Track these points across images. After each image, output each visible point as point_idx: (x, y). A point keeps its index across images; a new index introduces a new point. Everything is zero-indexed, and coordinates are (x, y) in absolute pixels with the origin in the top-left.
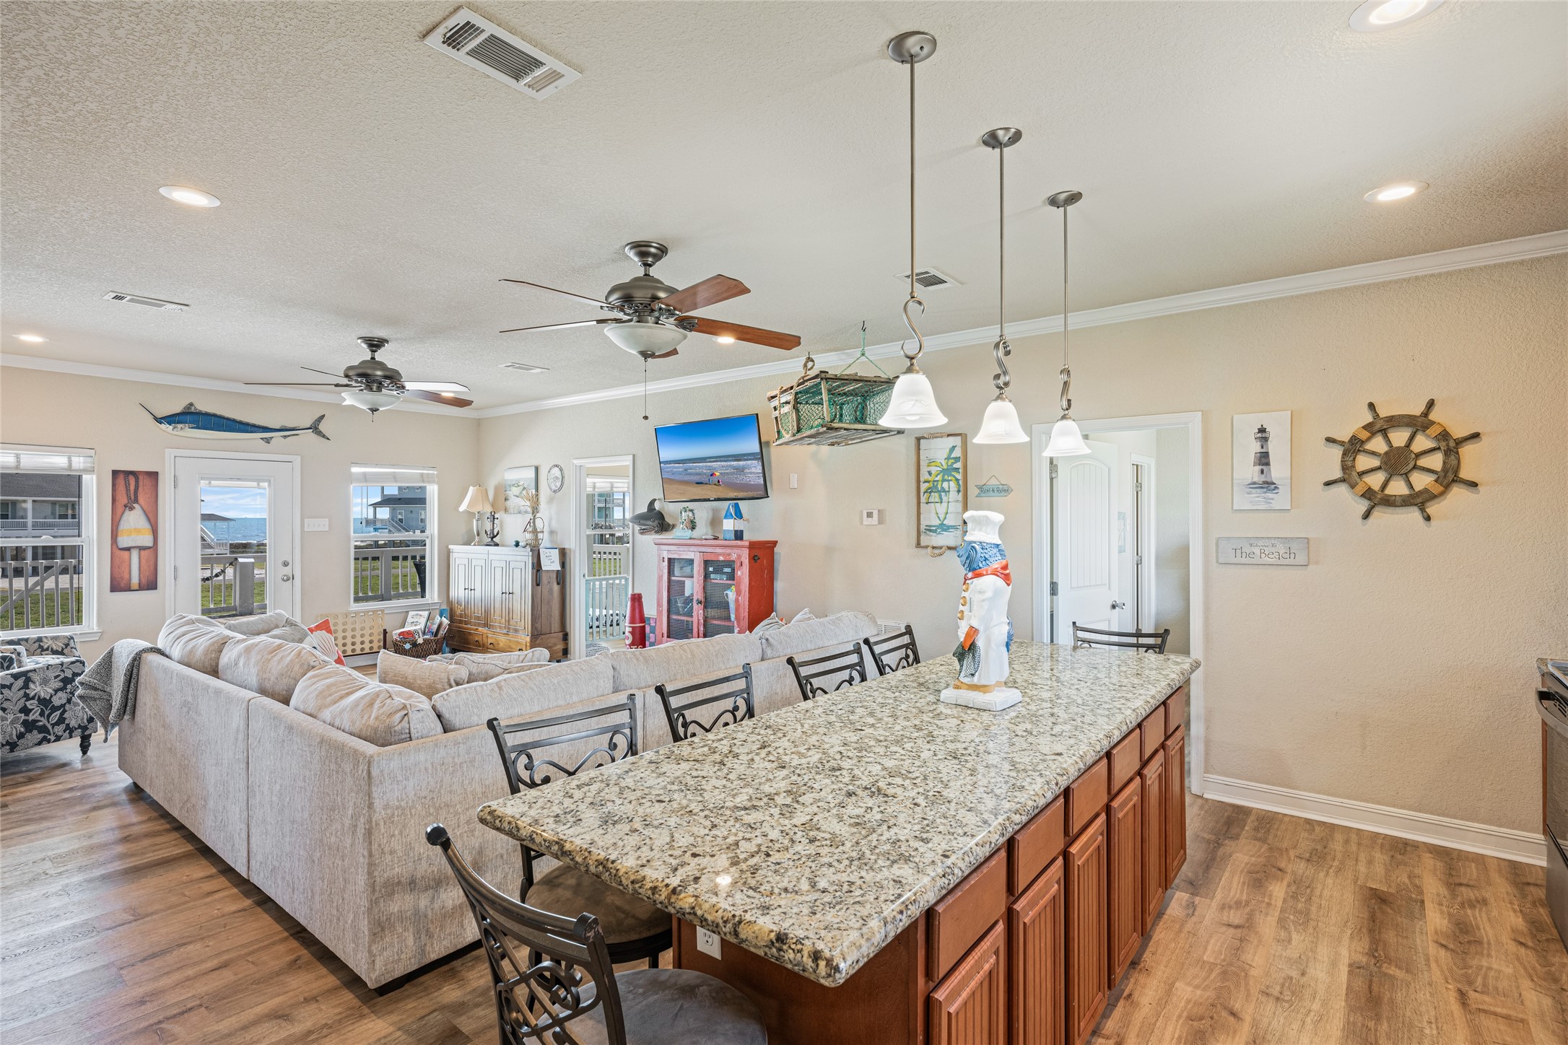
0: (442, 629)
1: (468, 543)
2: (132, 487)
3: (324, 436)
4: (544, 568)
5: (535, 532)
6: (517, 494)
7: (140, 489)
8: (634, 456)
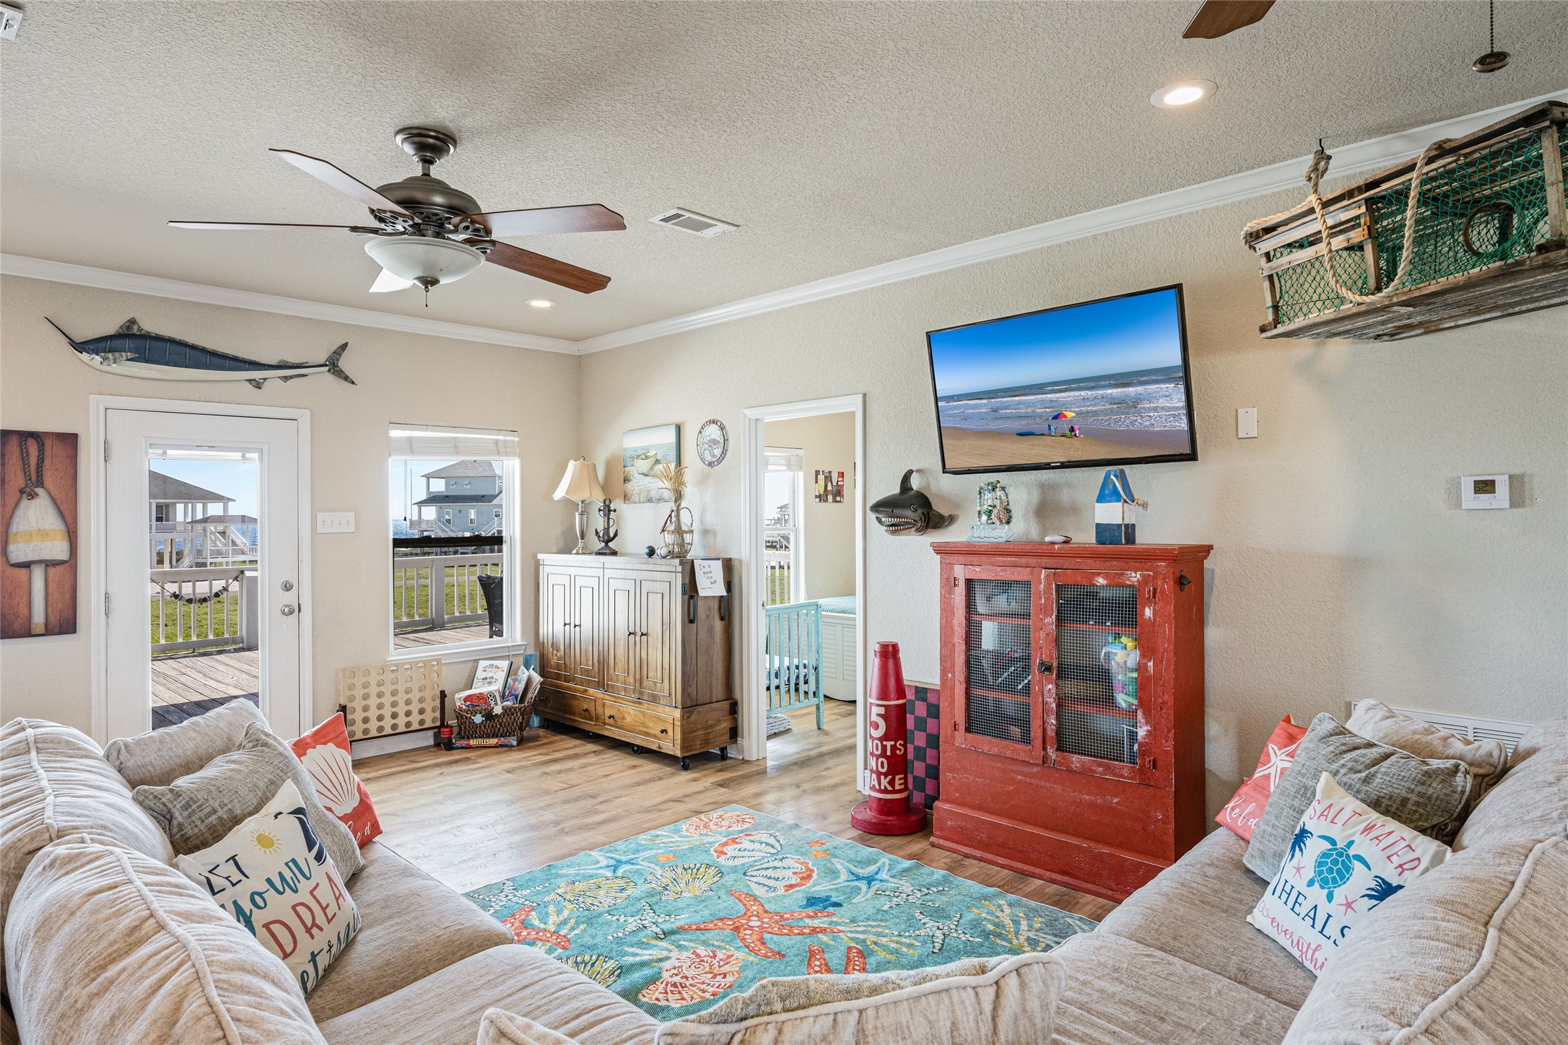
0: (531, 691)
1: (566, 550)
2: (33, 460)
3: (346, 378)
4: (702, 593)
5: (679, 531)
6: (645, 471)
7: (47, 463)
8: (865, 395)
